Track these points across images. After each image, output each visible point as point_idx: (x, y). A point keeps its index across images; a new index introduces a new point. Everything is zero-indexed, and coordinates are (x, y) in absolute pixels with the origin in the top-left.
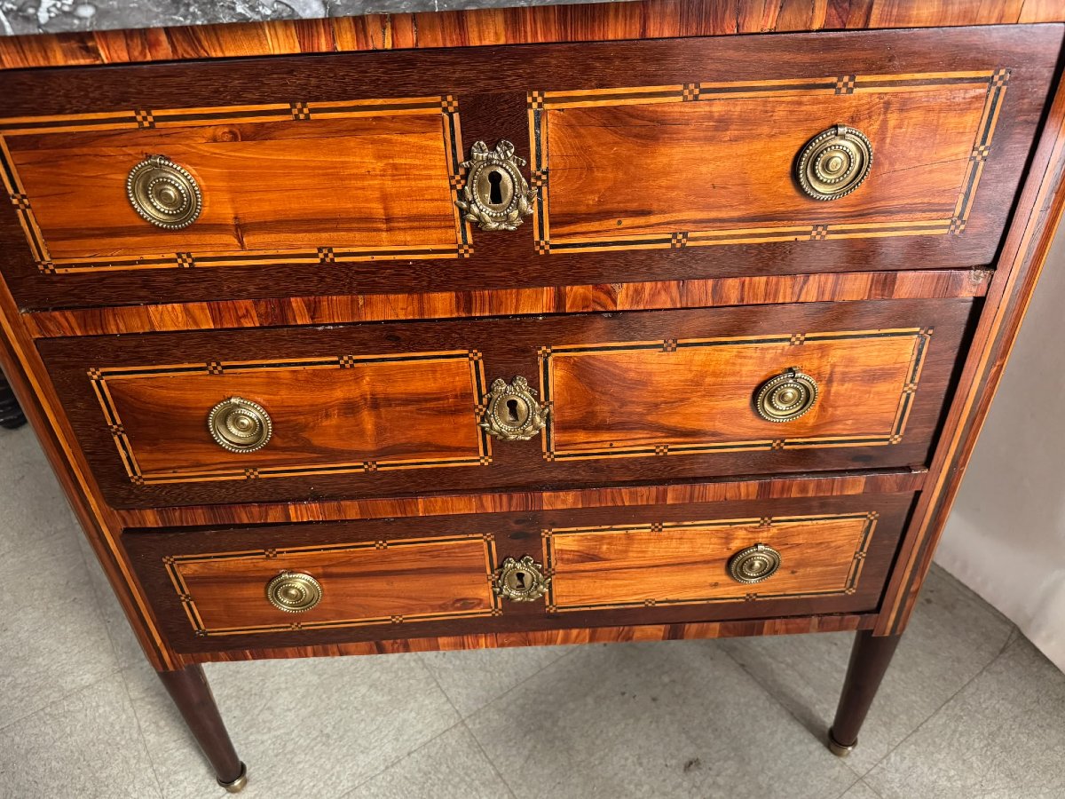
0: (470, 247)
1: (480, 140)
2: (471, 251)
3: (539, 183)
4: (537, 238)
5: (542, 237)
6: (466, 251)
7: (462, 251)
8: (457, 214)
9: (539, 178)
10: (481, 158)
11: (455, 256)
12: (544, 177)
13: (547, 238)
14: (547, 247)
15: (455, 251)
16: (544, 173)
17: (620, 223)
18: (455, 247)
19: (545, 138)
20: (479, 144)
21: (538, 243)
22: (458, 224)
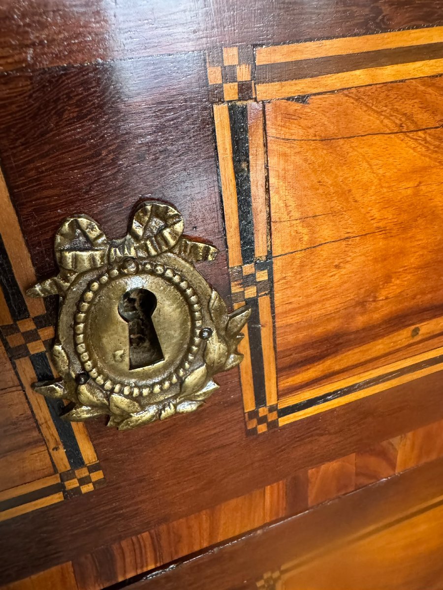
0: (93, 469)
1: (79, 214)
2: (97, 476)
3: (251, 292)
4: (249, 405)
5: (260, 399)
6: (83, 481)
7: (72, 484)
8: (43, 413)
9: (248, 281)
10: (87, 265)
11: (57, 498)
12: (262, 276)
13: (272, 399)
14: (273, 417)
15: (59, 488)
16: (260, 266)
17: (416, 332)
18: (54, 481)
19: (262, 181)
20: (76, 225)
21: (253, 414)
22: (51, 432)
